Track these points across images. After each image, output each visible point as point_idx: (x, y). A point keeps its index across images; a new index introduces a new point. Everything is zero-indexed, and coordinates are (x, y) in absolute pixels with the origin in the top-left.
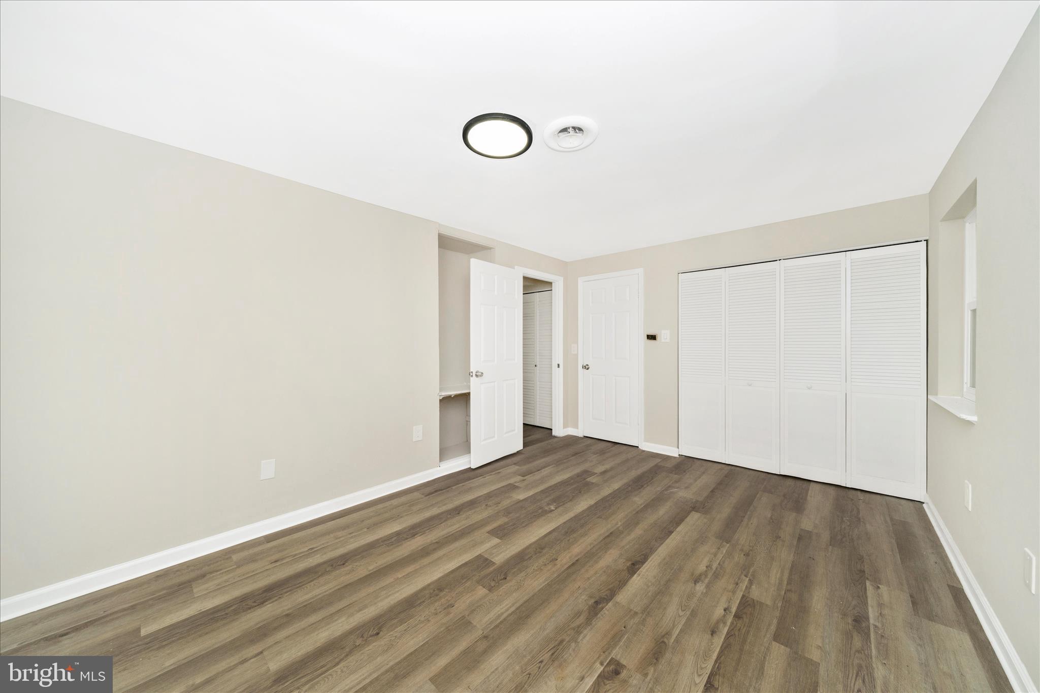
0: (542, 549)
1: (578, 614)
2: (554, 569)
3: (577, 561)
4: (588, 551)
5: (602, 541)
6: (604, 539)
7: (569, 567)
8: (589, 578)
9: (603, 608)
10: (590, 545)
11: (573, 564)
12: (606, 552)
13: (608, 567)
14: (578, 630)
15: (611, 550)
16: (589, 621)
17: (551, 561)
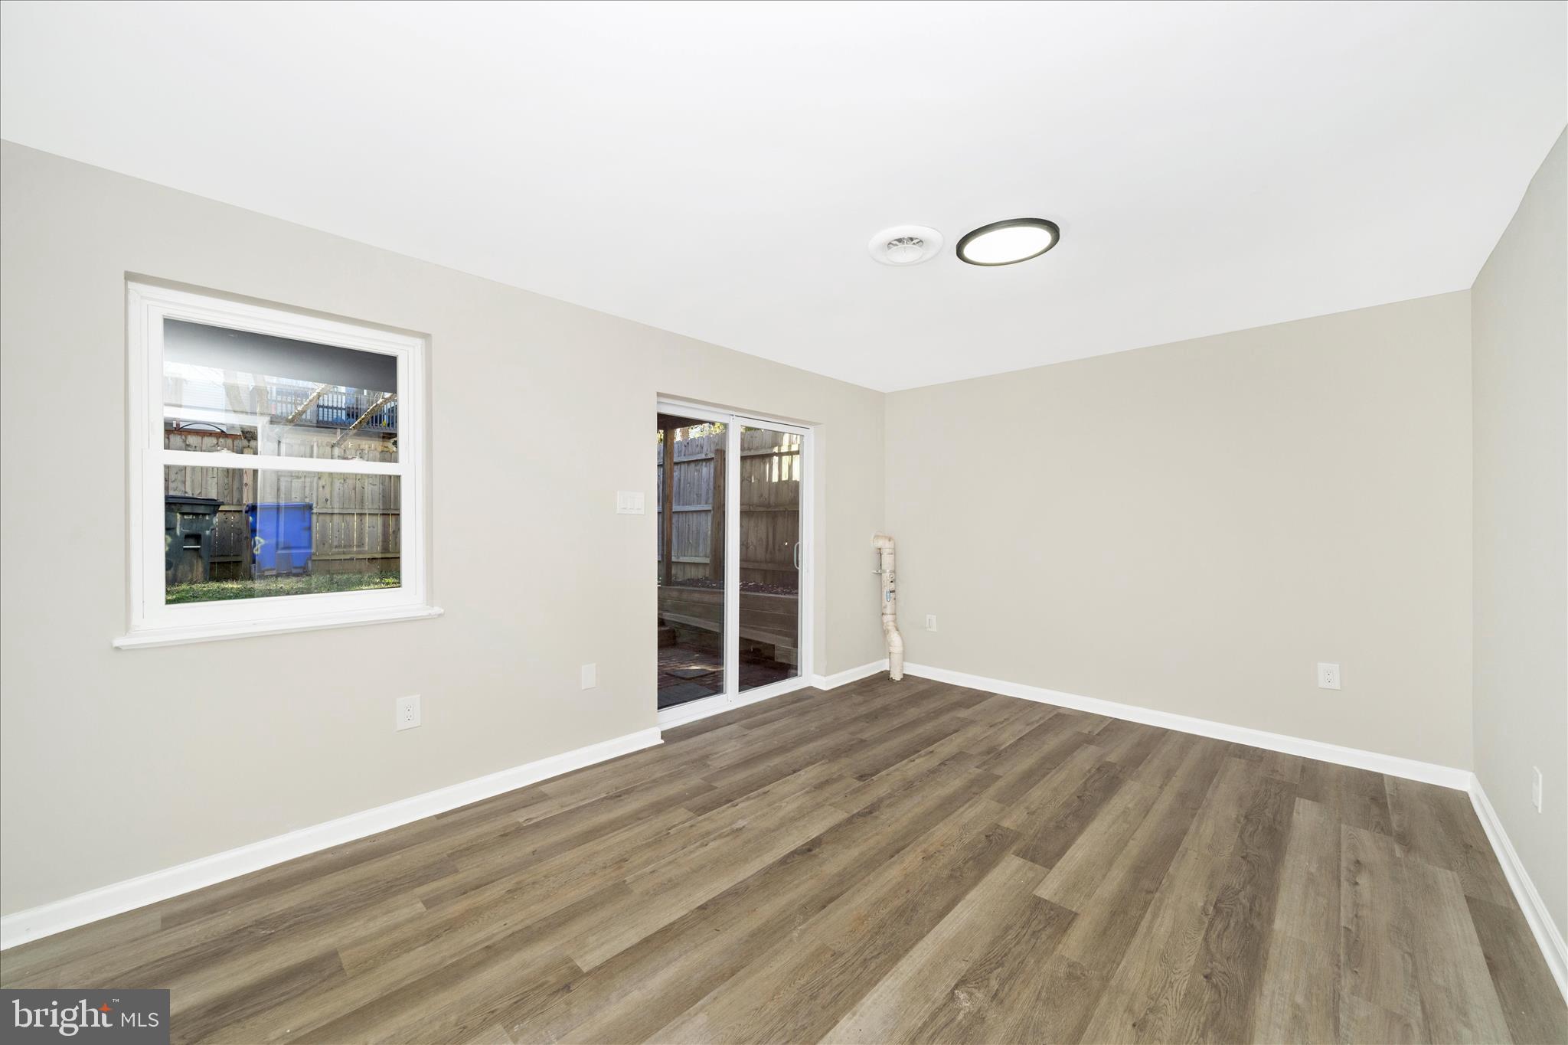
0: (951, 877)
1: (890, 806)
2: (925, 846)
3: (892, 857)
4: (873, 871)
5: (848, 889)
6: (841, 894)
7: (903, 848)
8: (877, 834)
9: (864, 809)
10: (869, 881)
11: (898, 851)
12: (845, 869)
13: (848, 847)
14: (890, 796)
15: (835, 872)
16: (881, 800)
17: (932, 856)
